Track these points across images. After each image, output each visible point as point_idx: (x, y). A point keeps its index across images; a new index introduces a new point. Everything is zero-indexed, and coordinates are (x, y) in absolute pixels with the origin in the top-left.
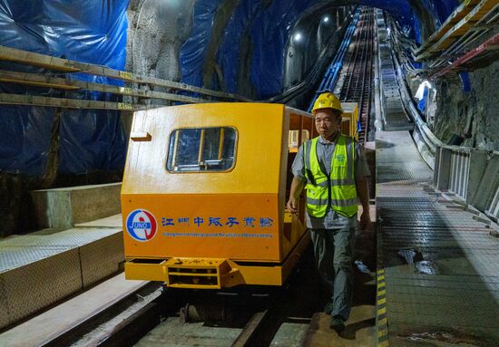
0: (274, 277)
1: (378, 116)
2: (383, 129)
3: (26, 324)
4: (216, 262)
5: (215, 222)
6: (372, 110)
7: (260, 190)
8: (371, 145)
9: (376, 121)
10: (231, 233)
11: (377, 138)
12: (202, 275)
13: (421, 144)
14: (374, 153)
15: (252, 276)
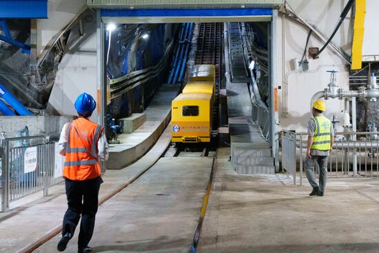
0: (208, 140)
1: (227, 68)
2: (231, 81)
3: (151, 151)
4: (196, 137)
5: (195, 128)
6: (223, 61)
7: (204, 120)
8: (223, 92)
9: (226, 73)
10: (198, 130)
11: (228, 87)
12: (193, 139)
13: (252, 94)
14: (226, 97)
15: (204, 140)
